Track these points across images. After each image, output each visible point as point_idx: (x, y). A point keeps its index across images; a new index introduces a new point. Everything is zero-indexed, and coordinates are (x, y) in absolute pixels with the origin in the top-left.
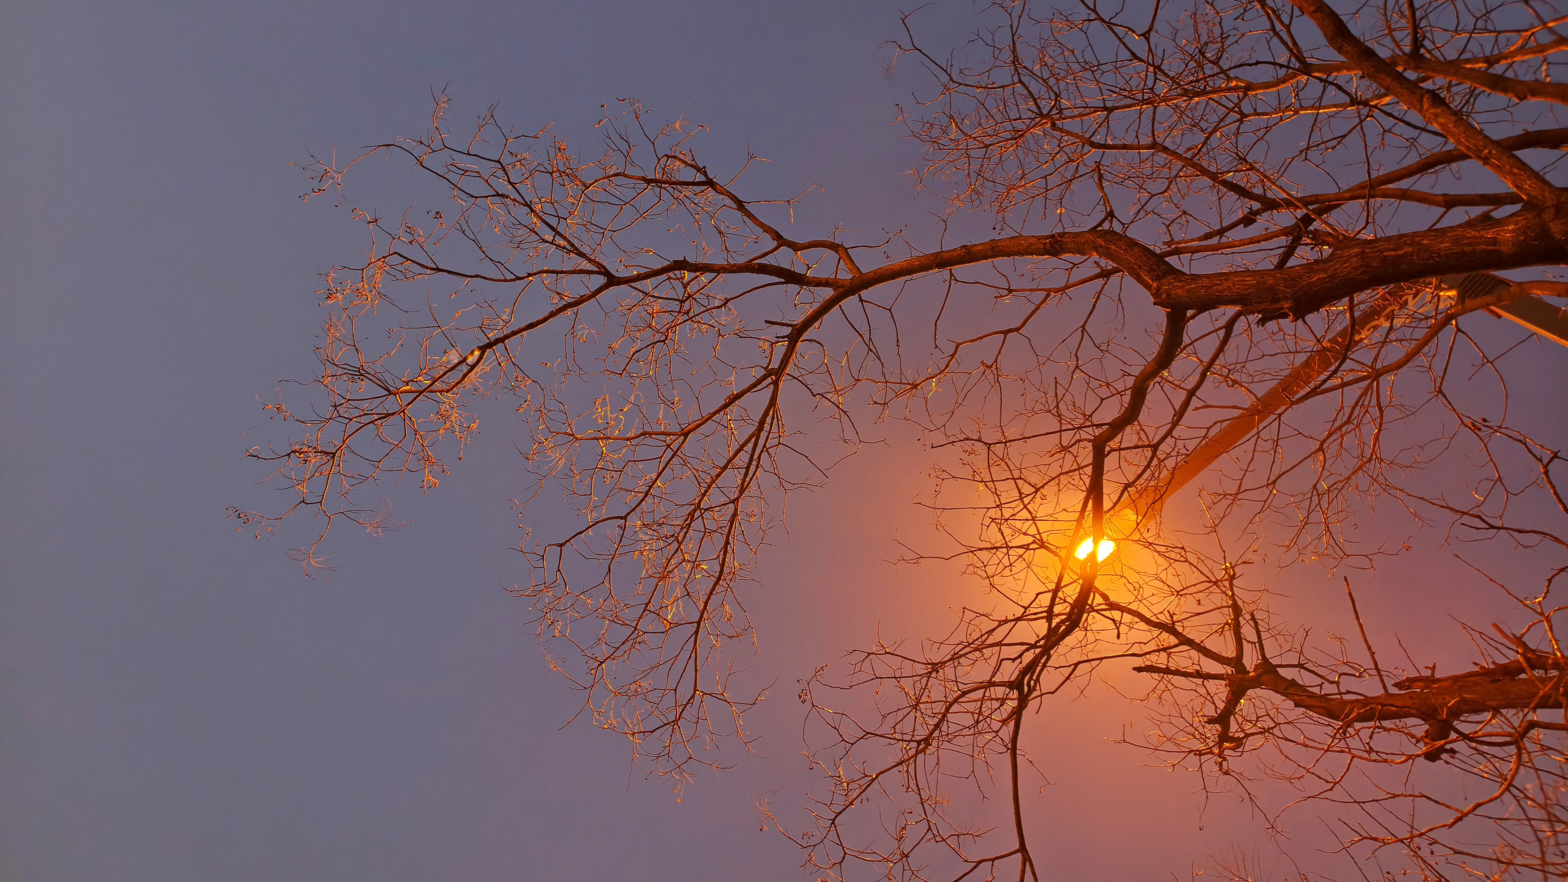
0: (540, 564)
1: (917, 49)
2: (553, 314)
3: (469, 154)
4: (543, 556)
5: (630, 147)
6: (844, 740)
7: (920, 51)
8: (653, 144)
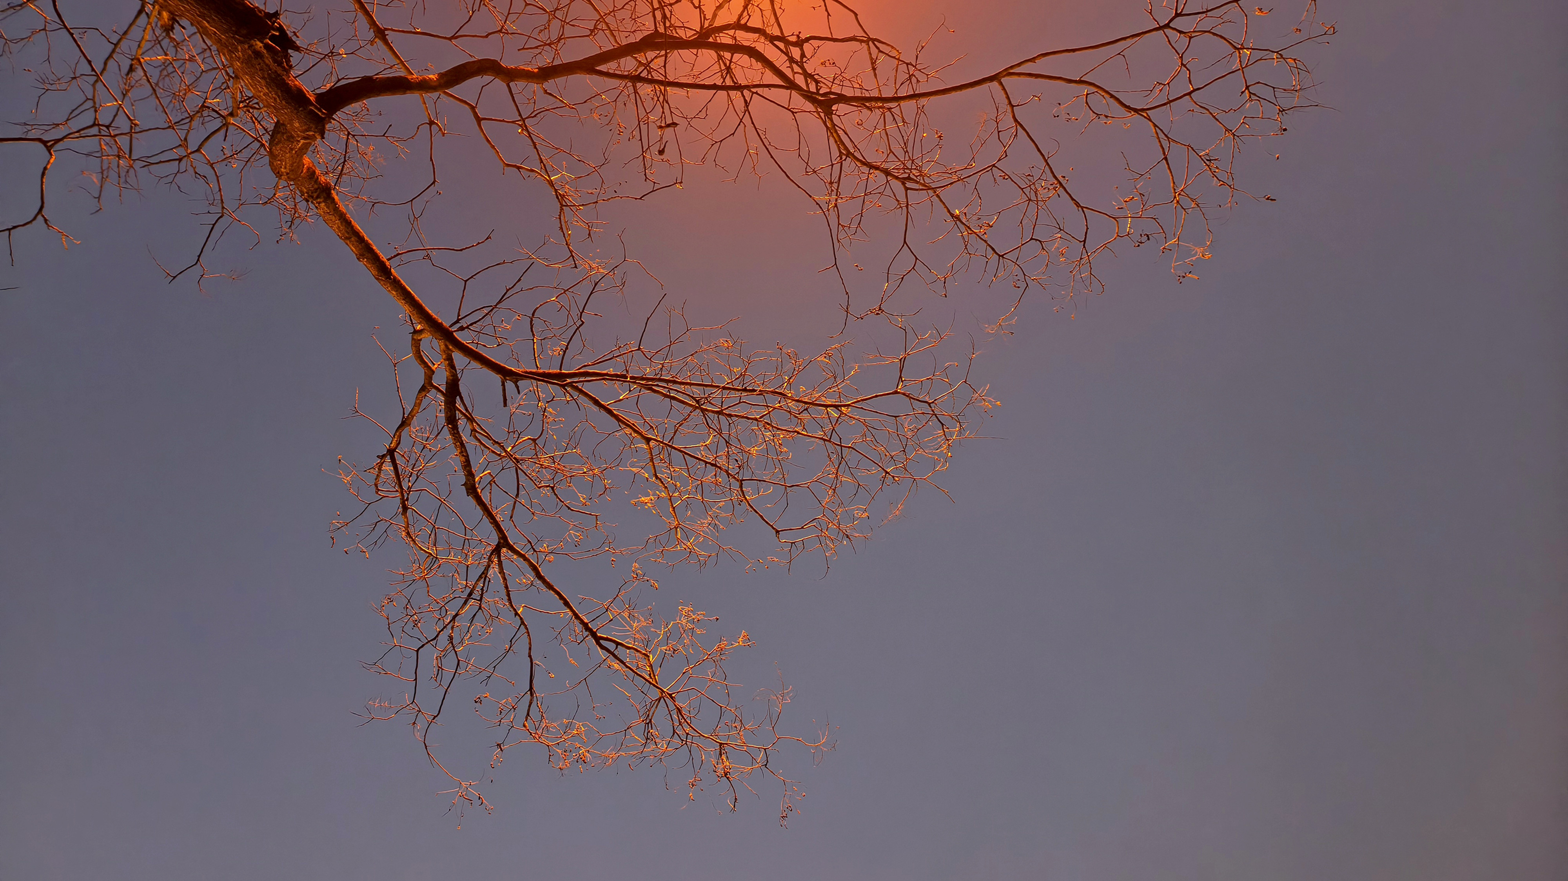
0: (800, 545)
1: (198, 260)
2: (550, 587)
3: (416, 679)
4: (792, 543)
5: (382, 520)
6: (913, 268)
7: (199, 256)
8: (369, 504)
